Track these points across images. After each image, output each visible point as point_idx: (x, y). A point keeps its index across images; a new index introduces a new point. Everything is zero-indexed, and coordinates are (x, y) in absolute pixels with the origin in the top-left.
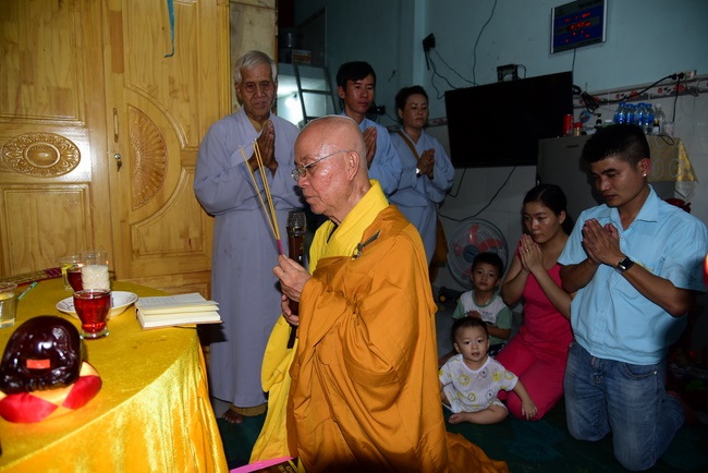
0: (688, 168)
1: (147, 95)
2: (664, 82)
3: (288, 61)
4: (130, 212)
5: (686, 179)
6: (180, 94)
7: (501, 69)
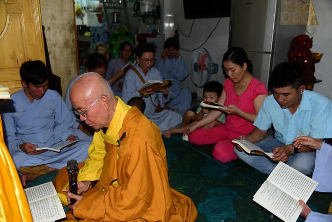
0: (314, 17)
5: (312, 23)
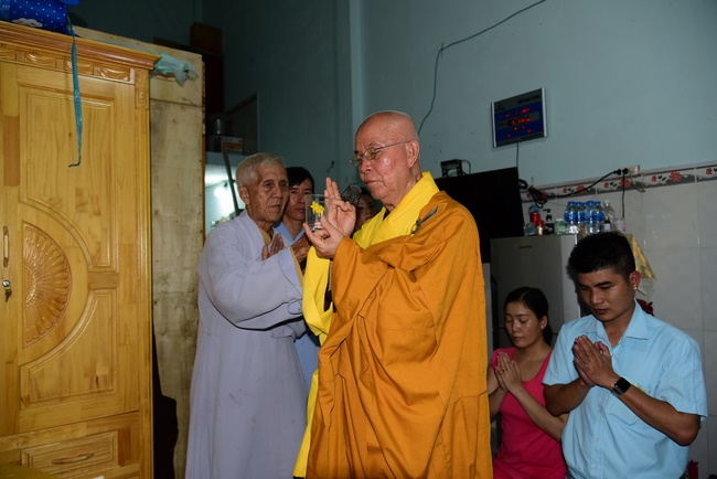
1: (47, 211)
2: (610, 177)
3: (217, 149)
4: (20, 350)
6: (89, 207)
7: (444, 164)
